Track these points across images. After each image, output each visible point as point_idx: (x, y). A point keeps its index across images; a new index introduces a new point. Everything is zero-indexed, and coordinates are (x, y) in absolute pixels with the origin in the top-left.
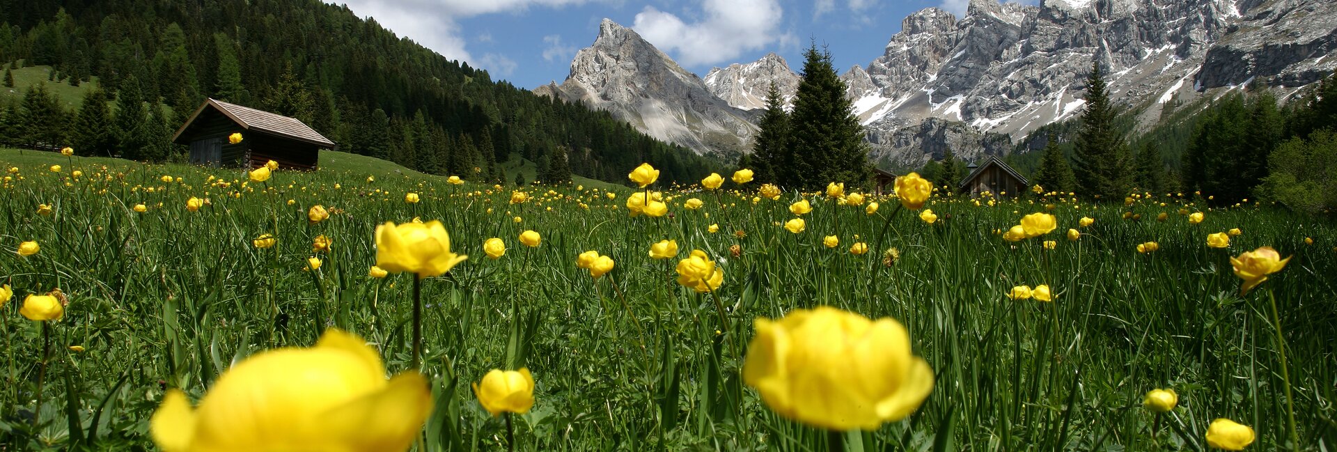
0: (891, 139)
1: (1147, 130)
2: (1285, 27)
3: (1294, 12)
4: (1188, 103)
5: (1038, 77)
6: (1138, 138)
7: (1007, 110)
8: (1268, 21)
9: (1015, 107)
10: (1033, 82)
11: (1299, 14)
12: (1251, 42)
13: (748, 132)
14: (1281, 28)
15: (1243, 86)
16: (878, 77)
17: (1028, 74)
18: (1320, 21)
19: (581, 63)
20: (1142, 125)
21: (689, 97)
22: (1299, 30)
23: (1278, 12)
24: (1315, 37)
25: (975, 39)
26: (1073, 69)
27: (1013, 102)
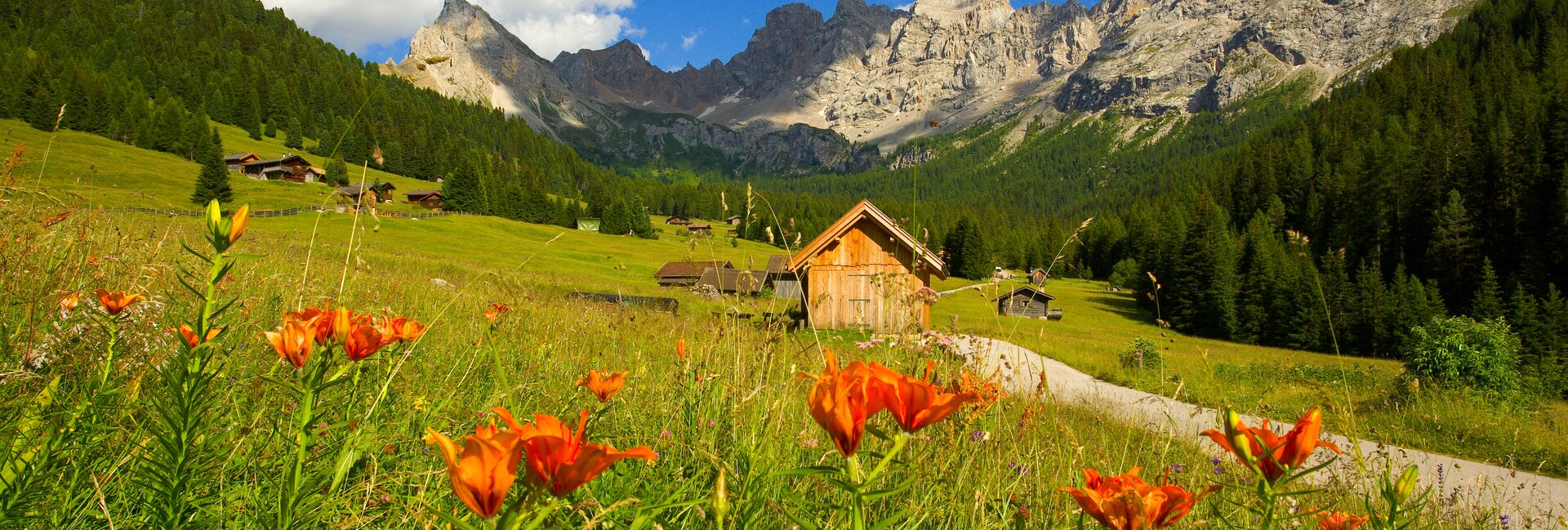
0: (757, 143)
1: (1012, 152)
2: (1139, 60)
3: (1147, 46)
4: (1050, 127)
5: (905, 86)
6: (1003, 159)
7: (873, 118)
8: (1123, 53)
9: (881, 117)
10: (900, 90)
11: (1150, 49)
12: (1107, 72)
13: (608, 128)
14: (1134, 61)
15: (1098, 115)
16: (739, 73)
17: (896, 82)
18: (1168, 58)
19: (423, 41)
20: (1007, 146)
21: (544, 86)
22: (1150, 65)
23: (1133, 44)
24: (1163, 73)
25: (843, 41)
26: (940, 81)
27: (878, 110)
